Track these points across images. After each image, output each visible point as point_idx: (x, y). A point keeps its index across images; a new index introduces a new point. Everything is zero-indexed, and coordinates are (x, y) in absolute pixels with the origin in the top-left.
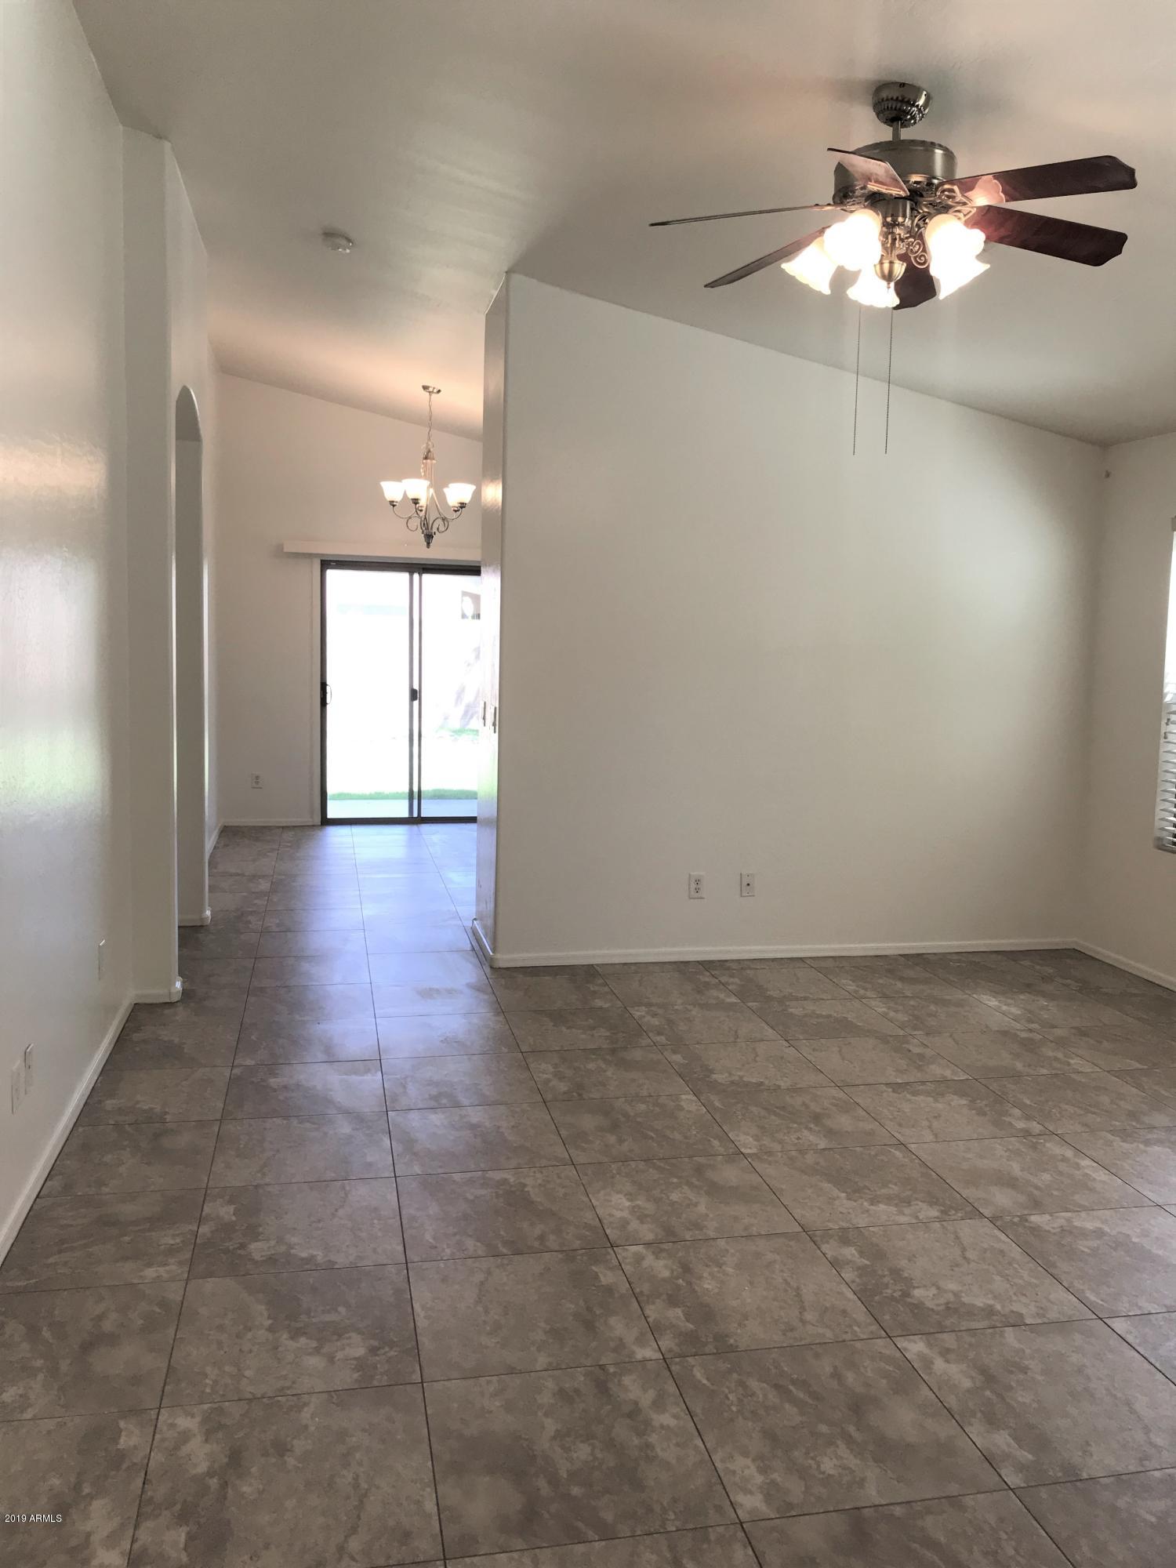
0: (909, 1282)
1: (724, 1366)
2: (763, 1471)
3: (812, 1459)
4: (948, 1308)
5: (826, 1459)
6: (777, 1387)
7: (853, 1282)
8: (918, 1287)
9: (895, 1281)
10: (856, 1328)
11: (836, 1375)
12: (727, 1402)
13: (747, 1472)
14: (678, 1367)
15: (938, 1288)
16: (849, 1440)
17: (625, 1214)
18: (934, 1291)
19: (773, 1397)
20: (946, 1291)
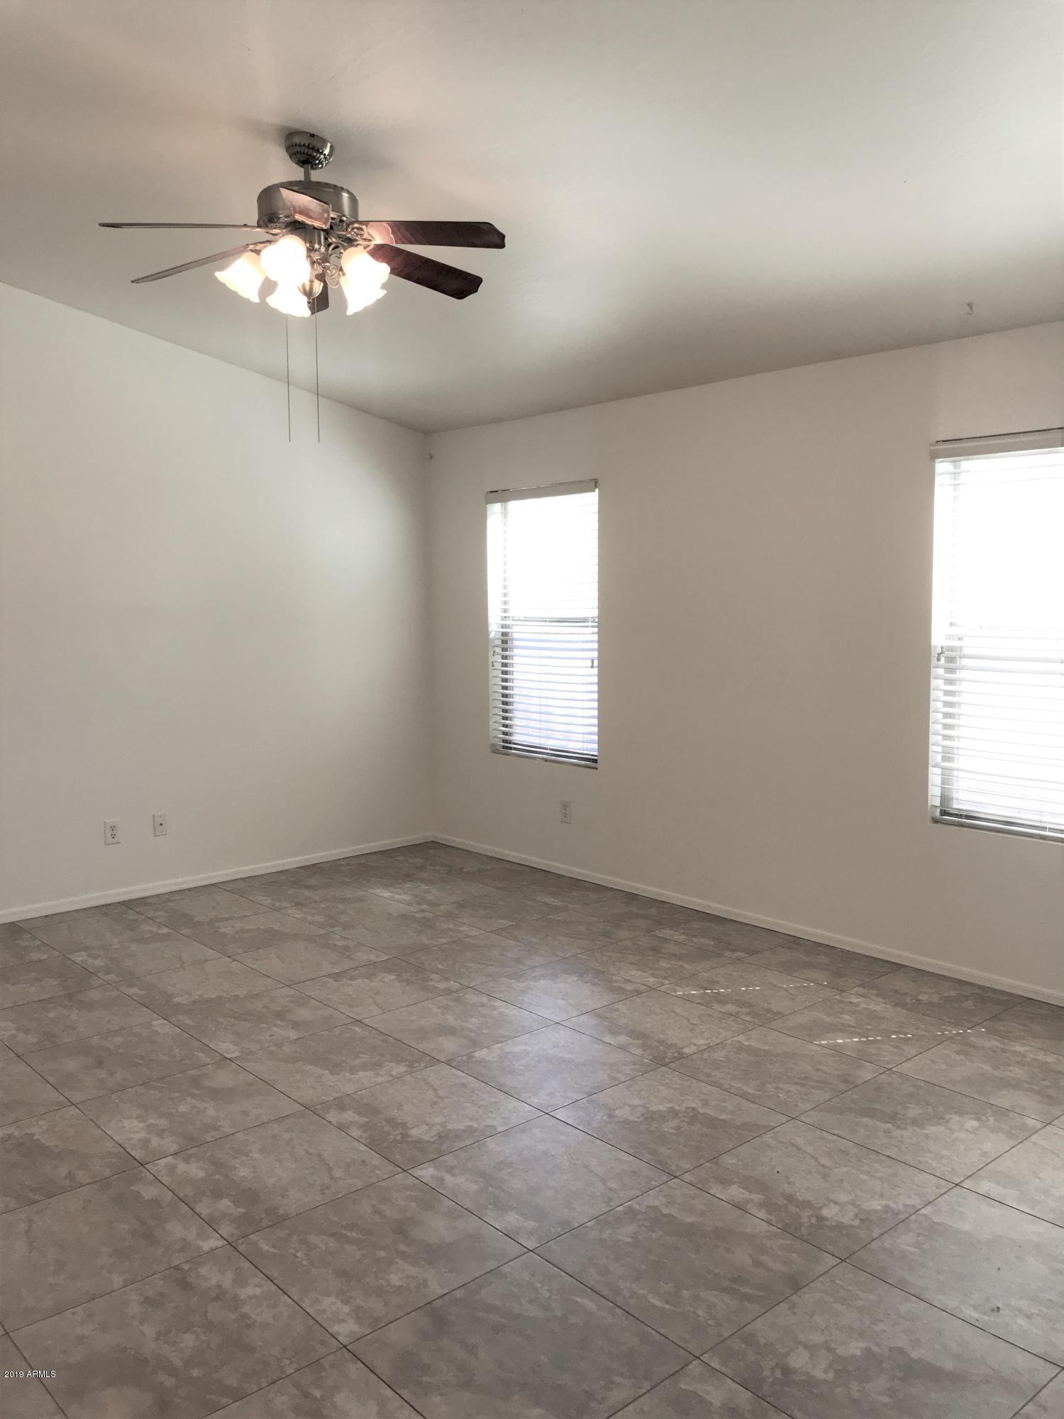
0: (403, 1125)
1: (281, 1233)
2: (347, 1301)
3: (383, 1278)
4: (440, 1137)
5: (392, 1276)
6: (332, 1235)
7: (361, 1137)
8: (413, 1128)
9: (393, 1128)
10: (378, 1172)
11: (377, 1212)
12: (298, 1260)
13: (334, 1308)
14: (244, 1246)
15: (427, 1124)
16: (404, 1255)
17: (143, 1135)
18: (425, 1127)
19: (332, 1243)
20: (433, 1125)
